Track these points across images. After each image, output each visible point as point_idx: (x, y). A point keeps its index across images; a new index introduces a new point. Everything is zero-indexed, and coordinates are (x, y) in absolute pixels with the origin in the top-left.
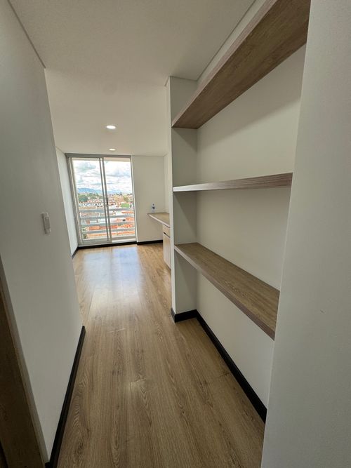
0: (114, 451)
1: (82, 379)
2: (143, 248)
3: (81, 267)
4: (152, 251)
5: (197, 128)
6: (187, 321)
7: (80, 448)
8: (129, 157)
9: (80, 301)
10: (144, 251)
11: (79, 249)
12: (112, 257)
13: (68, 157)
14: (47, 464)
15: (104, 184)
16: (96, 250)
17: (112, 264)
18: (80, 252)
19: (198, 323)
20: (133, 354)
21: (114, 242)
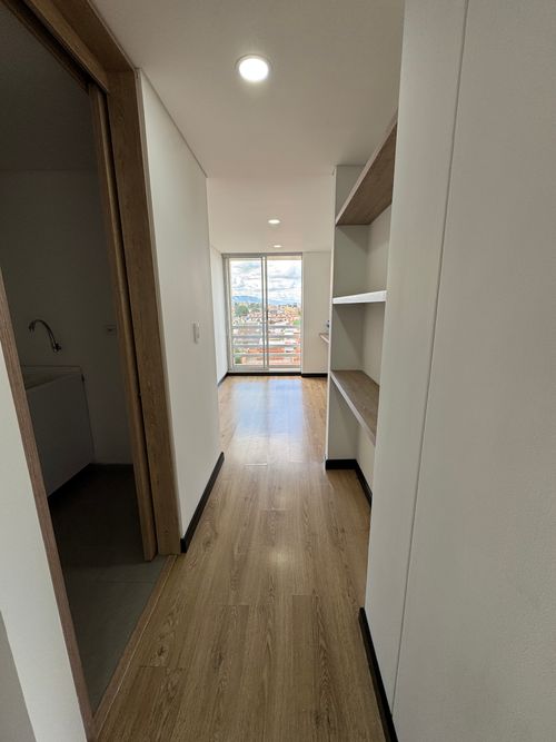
0: (236, 553)
1: (215, 497)
2: (309, 382)
3: (229, 395)
4: (320, 386)
5: (368, 223)
6: (341, 471)
7: (208, 543)
8: (301, 254)
9: (222, 429)
10: (309, 385)
11: (228, 375)
12: (266, 389)
13: (225, 257)
14: (182, 540)
15: (265, 290)
16: (249, 378)
17: (266, 397)
18: (229, 378)
19: (355, 476)
20: (269, 489)
21: (271, 370)
